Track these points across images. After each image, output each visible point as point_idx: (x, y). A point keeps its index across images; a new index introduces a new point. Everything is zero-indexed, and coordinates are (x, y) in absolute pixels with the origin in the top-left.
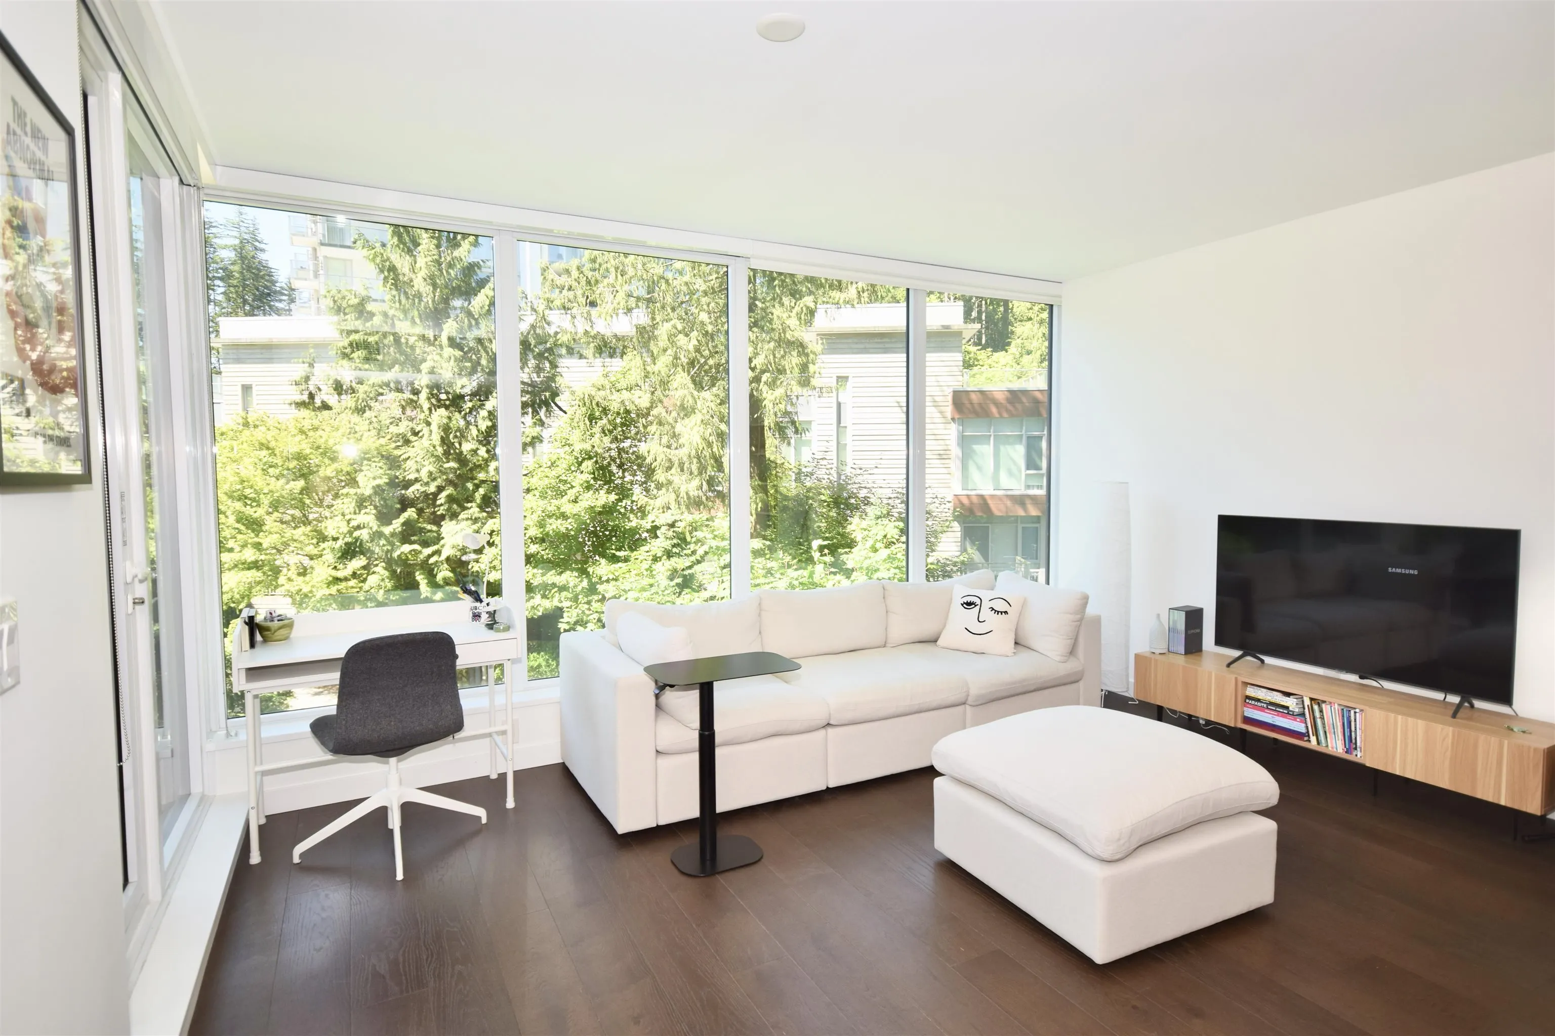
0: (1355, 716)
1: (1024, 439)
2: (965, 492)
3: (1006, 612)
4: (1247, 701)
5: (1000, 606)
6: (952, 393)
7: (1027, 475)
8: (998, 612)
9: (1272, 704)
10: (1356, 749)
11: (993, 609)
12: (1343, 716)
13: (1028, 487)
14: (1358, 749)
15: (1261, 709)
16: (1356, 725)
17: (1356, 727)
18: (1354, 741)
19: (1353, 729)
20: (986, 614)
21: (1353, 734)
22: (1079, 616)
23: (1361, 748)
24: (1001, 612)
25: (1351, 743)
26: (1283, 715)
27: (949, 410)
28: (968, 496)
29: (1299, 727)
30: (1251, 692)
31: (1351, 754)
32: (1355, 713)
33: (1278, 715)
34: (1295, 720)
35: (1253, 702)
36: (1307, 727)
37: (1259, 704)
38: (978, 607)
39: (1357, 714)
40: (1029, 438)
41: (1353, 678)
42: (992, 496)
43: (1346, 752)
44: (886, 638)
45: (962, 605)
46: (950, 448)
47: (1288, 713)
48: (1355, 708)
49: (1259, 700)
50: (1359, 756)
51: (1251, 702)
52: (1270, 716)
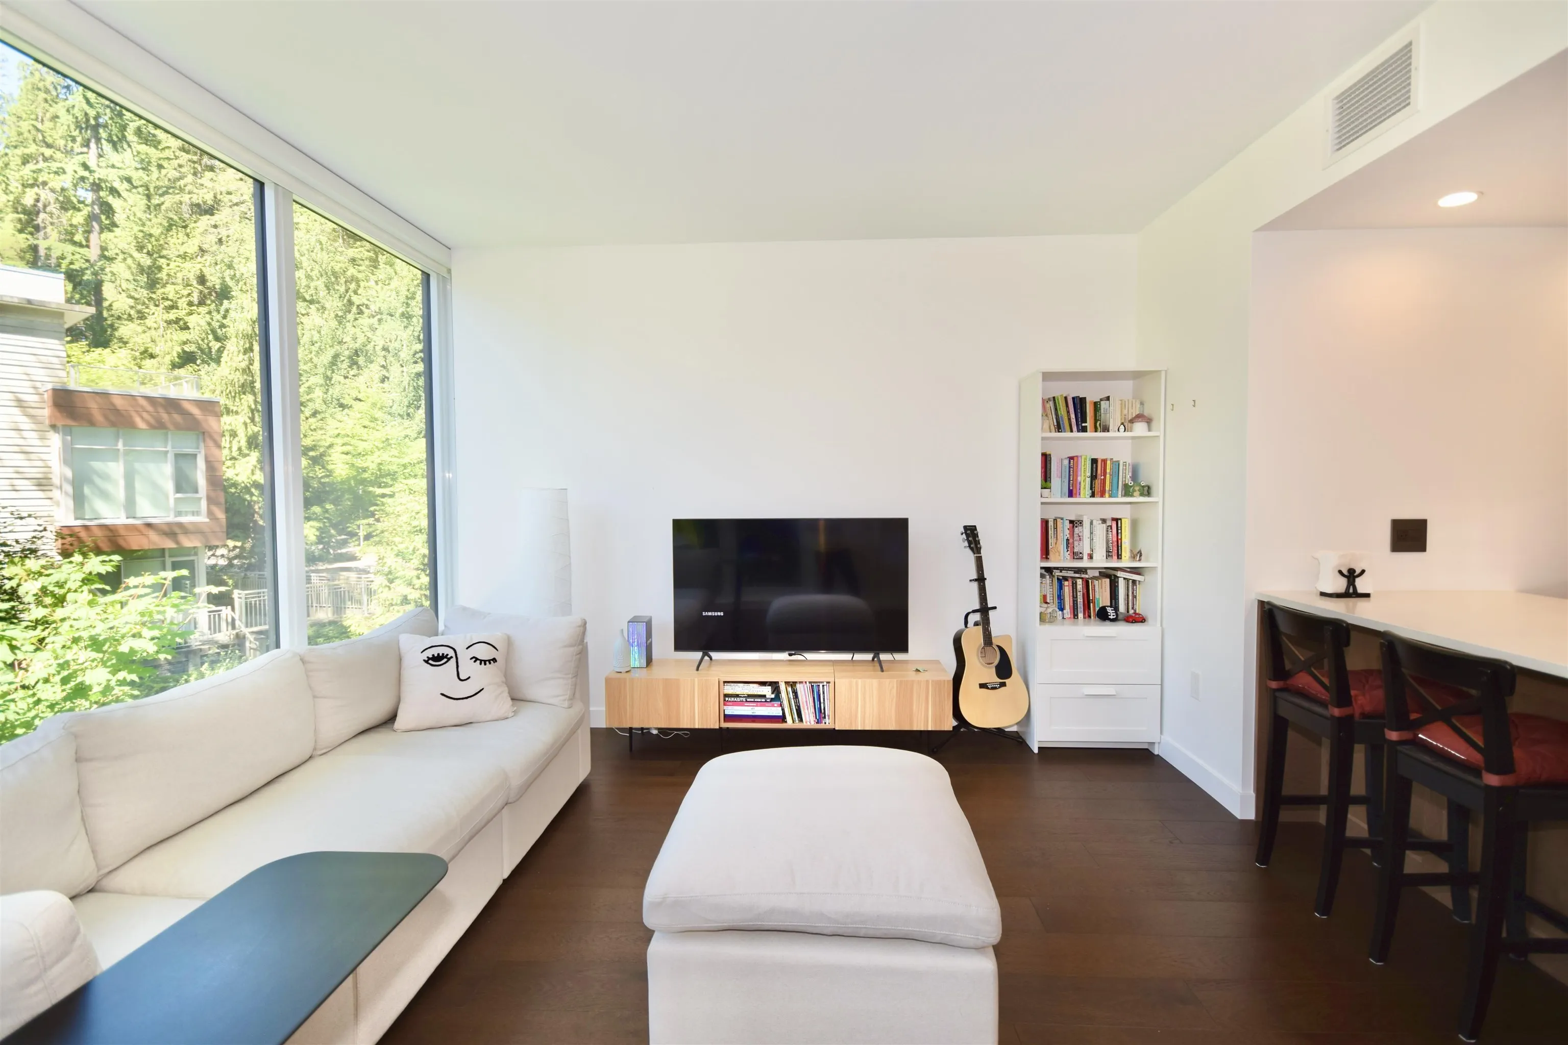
0: (823, 689)
1: (170, 456)
2: (79, 523)
3: (494, 660)
4: (727, 699)
5: (483, 652)
6: (50, 392)
7: (177, 500)
8: (485, 661)
9: (750, 696)
10: (825, 717)
11: (477, 659)
12: (813, 691)
13: (179, 514)
14: (827, 717)
15: (741, 704)
16: (824, 697)
17: (824, 699)
18: (823, 711)
19: (822, 701)
20: (468, 668)
21: (822, 705)
22: (581, 647)
23: (829, 716)
24: (489, 661)
25: (820, 714)
26: (762, 704)
27: (46, 412)
28: (86, 527)
29: (776, 711)
30: (729, 689)
31: (821, 723)
32: (823, 686)
33: (757, 706)
34: (773, 706)
35: (733, 699)
36: (783, 710)
37: (738, 699)
38: (453, 661)
39: (825, 687)
40: (177, 456)
41: (784, 656)
42: (127, 527)
43: (817, 723)
44: (316, 742)
45: (426, 662)
46: (49, 464)
47: (766, 701)
48: (823, 682)
49: (737, 696)
50: (827, 723)
51: (730, 699)
52: (750, 708)
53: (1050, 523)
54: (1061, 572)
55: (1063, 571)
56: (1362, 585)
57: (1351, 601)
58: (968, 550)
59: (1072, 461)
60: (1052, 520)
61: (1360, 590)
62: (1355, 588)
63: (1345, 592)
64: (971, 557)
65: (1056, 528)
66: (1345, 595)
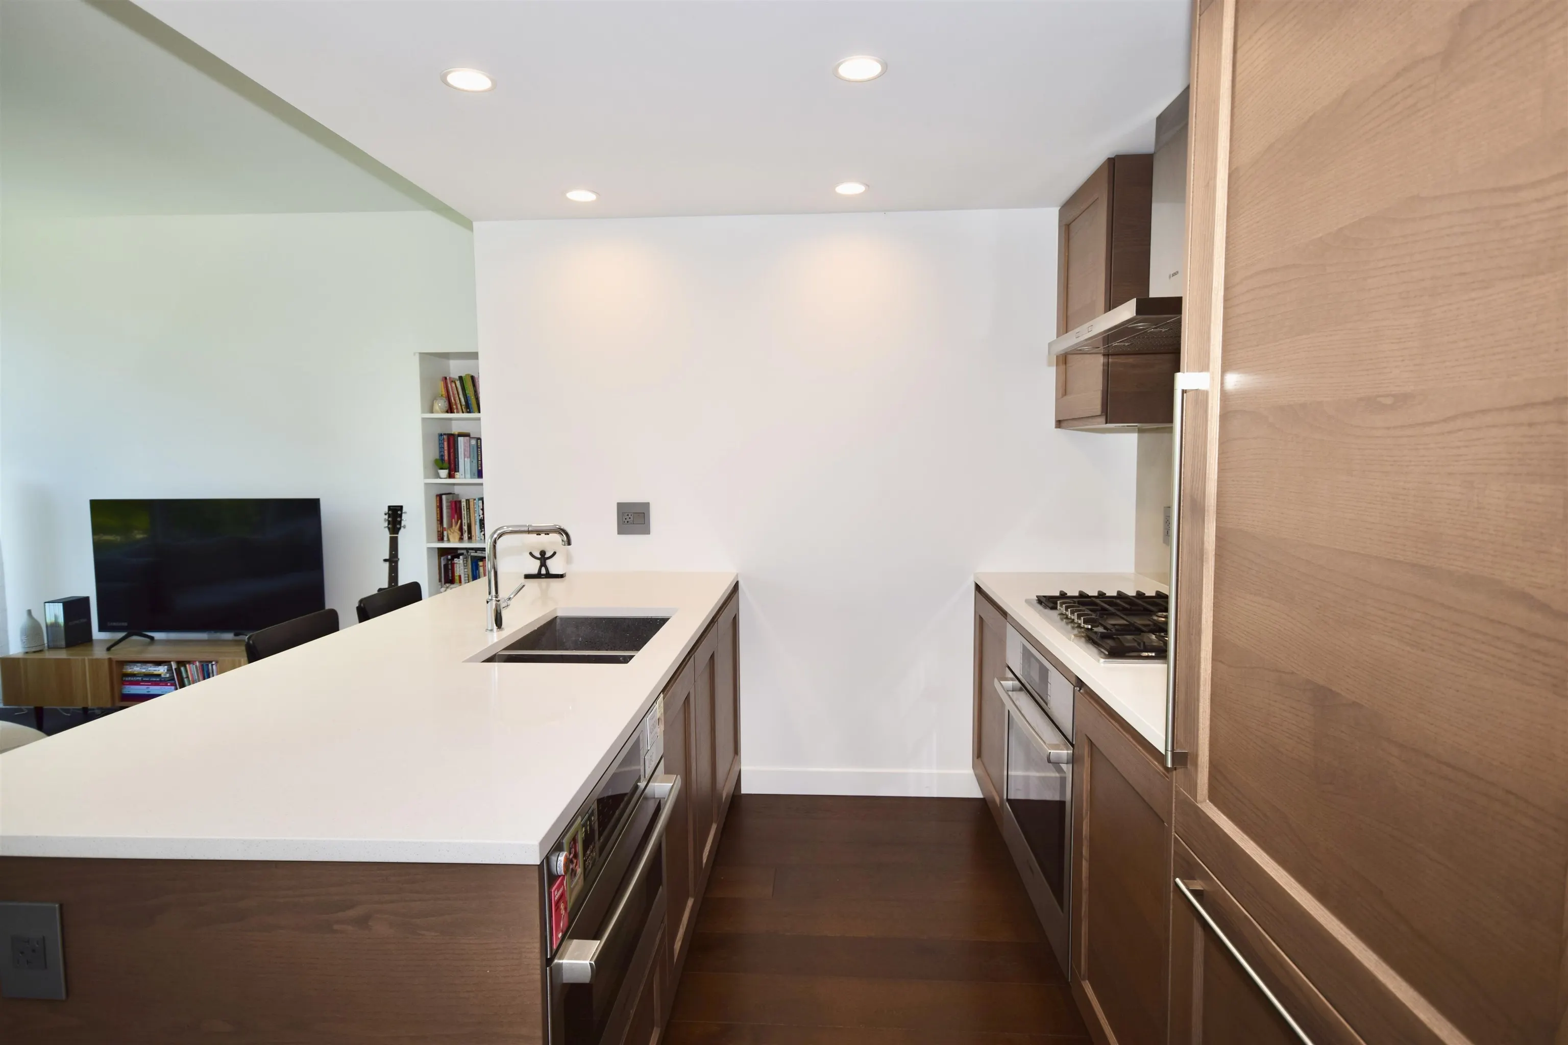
0: (213, 668)
9: (146, 675)
12: (203, 671)
15: (137, 683)
30: (130, 669)
32: (212, 665)
33: (152, 685)
34: (167, 685)
37: (138, 679)
39: (214, 666)
48: (212, 661)
49: (136, 675)
51: (127, 679)
52: (145, 687)
53: (462, 503)
54: (476, 552)
55: (478, 552)
56: (554, 566)
57: (544, 582)
58: (387, 530)
59: (479, 441)
60: (465, 500)
61: (553, 571)
62: (547, 569)
63: (538, 574)
64: (386, 535)
65: (468, 508)
66: (538, 576)
